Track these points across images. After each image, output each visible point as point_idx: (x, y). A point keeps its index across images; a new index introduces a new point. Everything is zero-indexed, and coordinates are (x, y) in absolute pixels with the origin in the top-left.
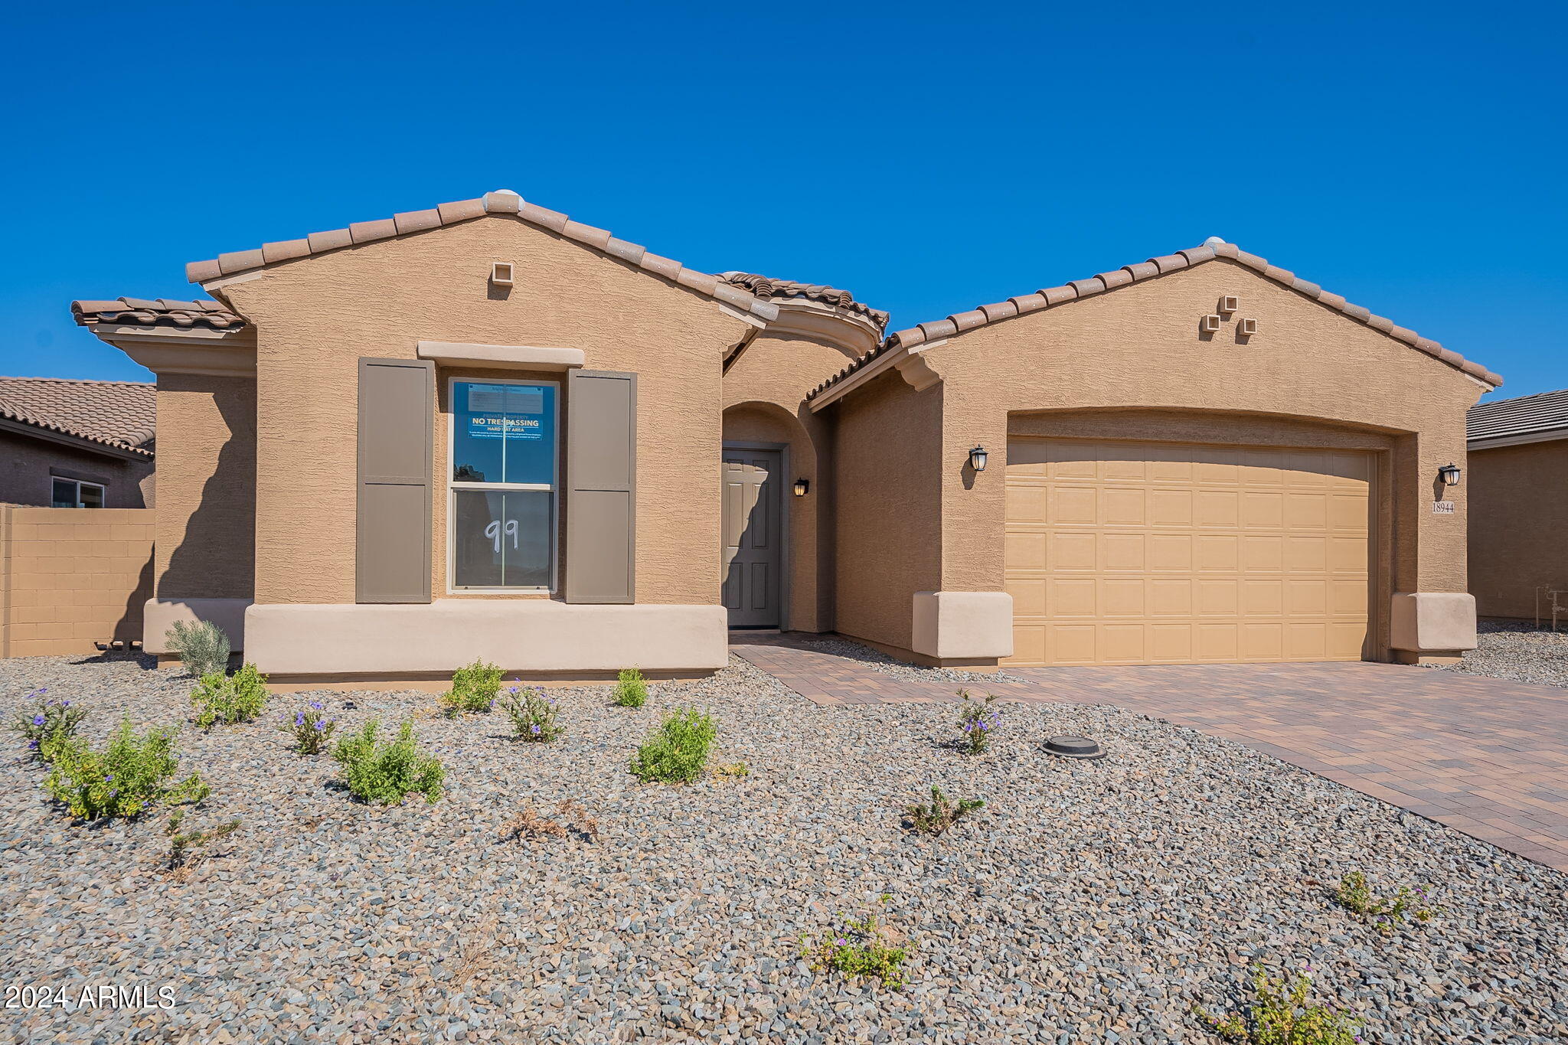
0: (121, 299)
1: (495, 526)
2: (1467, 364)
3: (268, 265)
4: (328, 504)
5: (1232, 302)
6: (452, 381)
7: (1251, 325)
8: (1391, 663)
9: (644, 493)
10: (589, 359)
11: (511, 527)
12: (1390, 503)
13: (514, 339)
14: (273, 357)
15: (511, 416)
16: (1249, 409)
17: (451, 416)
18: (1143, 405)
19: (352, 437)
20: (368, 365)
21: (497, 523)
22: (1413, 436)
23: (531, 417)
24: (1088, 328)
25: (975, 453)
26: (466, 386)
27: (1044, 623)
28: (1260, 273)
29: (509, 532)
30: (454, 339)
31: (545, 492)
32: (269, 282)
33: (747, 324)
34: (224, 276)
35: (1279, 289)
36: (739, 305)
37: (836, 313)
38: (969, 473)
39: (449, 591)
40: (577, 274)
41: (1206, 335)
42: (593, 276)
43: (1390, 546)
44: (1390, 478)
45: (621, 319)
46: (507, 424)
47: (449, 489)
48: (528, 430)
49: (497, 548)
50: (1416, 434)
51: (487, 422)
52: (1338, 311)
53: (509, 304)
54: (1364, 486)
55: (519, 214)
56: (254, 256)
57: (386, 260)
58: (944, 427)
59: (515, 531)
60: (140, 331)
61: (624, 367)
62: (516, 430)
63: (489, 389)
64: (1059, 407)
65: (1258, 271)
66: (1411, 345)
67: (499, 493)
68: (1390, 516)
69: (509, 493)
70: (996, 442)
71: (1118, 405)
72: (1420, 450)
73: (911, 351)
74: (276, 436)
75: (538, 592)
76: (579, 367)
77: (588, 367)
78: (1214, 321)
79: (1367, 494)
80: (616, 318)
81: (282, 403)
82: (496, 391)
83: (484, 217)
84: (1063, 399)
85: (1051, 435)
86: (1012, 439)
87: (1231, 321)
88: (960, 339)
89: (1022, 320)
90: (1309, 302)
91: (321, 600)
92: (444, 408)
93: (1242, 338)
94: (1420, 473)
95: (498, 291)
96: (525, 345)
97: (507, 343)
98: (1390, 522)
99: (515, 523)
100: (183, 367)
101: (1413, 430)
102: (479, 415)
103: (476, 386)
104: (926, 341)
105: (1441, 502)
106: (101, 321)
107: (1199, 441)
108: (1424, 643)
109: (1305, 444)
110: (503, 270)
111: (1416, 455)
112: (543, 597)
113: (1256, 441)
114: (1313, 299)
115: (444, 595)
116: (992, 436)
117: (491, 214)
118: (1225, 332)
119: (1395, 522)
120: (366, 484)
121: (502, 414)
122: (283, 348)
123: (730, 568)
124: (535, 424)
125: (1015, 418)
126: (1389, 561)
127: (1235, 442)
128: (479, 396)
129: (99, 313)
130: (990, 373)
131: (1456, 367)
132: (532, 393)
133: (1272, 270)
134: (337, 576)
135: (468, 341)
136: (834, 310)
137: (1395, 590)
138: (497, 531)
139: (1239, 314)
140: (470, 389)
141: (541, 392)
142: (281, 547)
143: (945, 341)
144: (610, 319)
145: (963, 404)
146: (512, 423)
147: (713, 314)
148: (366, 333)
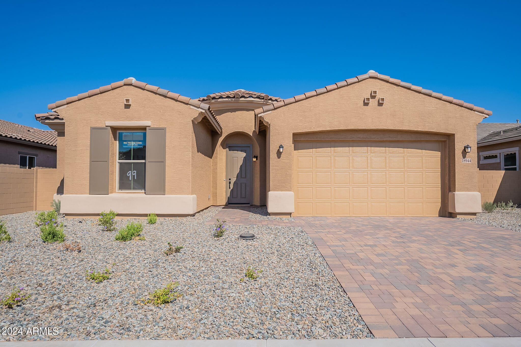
0: (48, 113)
1: (130, 173)
2: (475, 108)
3: (68, 104)
4: (82, 167)
5: (375, 92)
6: (118, 132)
7: (383, 99)
8: (449, 217)
9: (168, 162)
10: (153, 124)
11: (134, 173)
12: (447, 159)
13: (132, 120)
14: (69, 128)
15: (134, 141)
16: (383, 128)
17: (118, 142)
18: (342, 129)
19: (88, 149)
20: (93, 129)
21: (130, 172)
22: (454, 135)
23: (140, 141)
24: (321, 104)
25: (281, 147)
26: (122, 133)
27: (312, 202)
28: (387, 82)
29: (134, 174)
30: (115, 120)
31: (143, 163)
32: (68, 108)
33: (199, 111)
34: (57, 107)
35: (395, 86)
36: (196, 106)
37: (264, 102)
38: (279, 154)
39: (117, 191)
40: (149, 100)
41: (366, 104)
42: (153, 100)
43: (448, 175)
44: (447, 150)
45: (162, 112)
46: (133, 143)
47: (117, 162)
48: (139, 145)
49: (130, 179)
50: (454, 134)
51: (127, 143)
52: (420, 92)
53: (130, 110)
54: (439, 154)
55: (133, 84)
56: (65, 101)
57: (97, 100)
58: (270, 139)
59: (135, 174)
60: (51, 121)
61: (162, 126)
62: (136, 145)
63: (128, 134)
64: (311, 131)
65: (386, 81)
66: (451, 102)
67: (131, 163)
68: (448, 164)
69: (134, 163)
70: (289, 143)
71: (333, 129)
72: (456, 140)
73: (259, 115)
74: (69, 149)
75: (142, 191)
76: (149, 126)
77: (152, 126)
78: (368, 99)
79: (440, 156)
80: (160, 112)
81: (71, 140)
82: (130, 134)
83: (123, 86)
84: (313, 128)
85: (312, 140)
86: (295, 142)
87: (376, 99)
88: (276, 111)
89: (297, 103)
90: (407, 90)
91: (80, 193)
92: (115, 140)
93: (380, 104)
94: (456, 149)
95: (127, 106)
96: (135, 121)
97: (130, 121)
98: (447, 166)
99: (135, 171)
100: (61, 130)
101: (454, 133)
102: (125, 141)
103: (125, 133)
104: (264, 112)
105: (465, 159)
106: (41, 119)
107: (368, 140)
108: (457, 210)
109: (410, 139)
110: (128, 100)
111: (454, 142)
112: (143, 193)
113: (391, 139)
114: (409, 89)
115: (115, 192)
116: (287, 141)
117: (125, 85)
118: (374, 103)
119: (449, 166)
120: (92, 161)
121: (131, 140)
122: (71, 125)
123: (233, 184)
124: (141, 143)
125: (295, 135)
126: (448, 180)
127: (382, 140)
128: (125, 136)
129: (41, 117)
130: (286, 121)
131: (471, 109)
132: (140, 134)
133: (392, 80)
134: (84, 187)
135: (119, 121)
136: (263, 101)
137: (450, 191)
138: (130, 174)
139: (379, 96)
140: (123, 134)
141: (143, 134)
142: (70, 179)
143: (270, 112)
144: (158, 112)
145: (277, 131)
146: (134, 143)
147: (189, 109)
148: (92, 120)
